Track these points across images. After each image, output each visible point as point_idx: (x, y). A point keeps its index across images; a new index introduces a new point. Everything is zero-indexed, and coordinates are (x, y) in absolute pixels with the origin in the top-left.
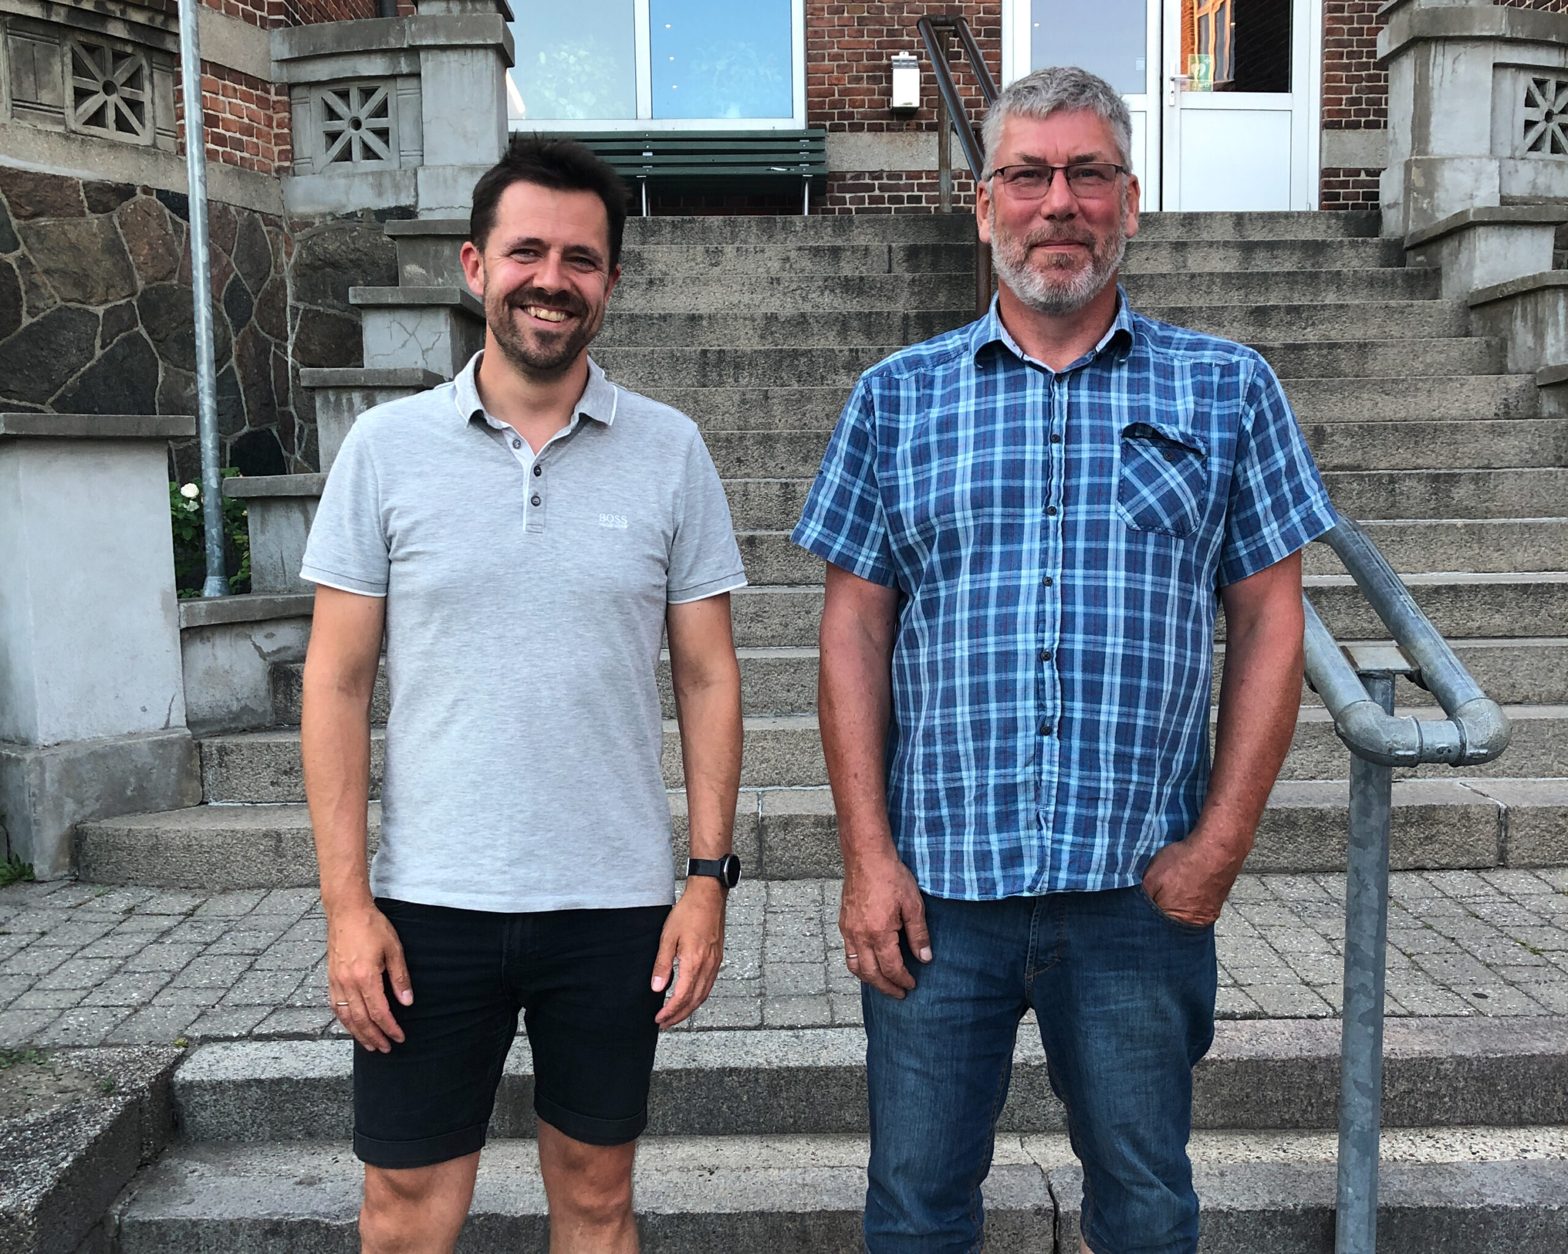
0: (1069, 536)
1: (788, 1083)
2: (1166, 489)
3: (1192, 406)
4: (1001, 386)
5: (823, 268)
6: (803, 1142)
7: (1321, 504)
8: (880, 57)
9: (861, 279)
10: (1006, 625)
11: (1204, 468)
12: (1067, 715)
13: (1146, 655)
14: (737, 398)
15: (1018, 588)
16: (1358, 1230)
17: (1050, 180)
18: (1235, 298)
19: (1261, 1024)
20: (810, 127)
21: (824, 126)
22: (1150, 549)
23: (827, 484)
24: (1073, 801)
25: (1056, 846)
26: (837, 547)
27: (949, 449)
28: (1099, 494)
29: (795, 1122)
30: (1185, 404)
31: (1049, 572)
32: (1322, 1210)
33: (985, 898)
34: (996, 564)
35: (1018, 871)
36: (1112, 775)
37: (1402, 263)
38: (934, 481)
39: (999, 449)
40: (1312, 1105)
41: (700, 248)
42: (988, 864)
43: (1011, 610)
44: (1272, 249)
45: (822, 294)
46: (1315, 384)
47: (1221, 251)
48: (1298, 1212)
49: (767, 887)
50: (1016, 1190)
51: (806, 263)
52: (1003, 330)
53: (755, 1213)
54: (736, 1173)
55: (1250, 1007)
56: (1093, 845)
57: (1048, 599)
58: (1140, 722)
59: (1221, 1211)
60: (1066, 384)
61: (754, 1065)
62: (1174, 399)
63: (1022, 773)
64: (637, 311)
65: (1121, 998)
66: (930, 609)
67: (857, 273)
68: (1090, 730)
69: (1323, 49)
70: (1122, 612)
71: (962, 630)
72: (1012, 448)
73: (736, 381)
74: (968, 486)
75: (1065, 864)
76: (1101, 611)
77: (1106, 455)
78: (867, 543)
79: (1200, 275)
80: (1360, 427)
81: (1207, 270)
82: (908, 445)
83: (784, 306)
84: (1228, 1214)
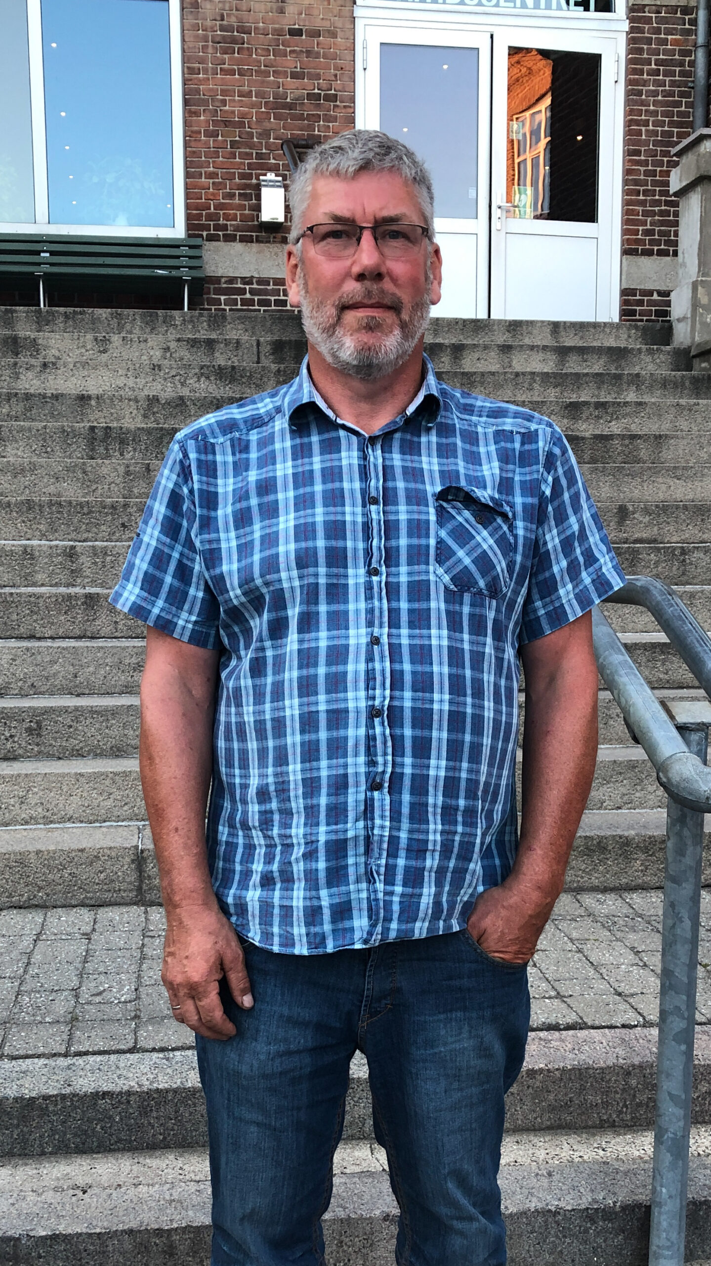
0: (393, 597)
1: (158, 1104)
2: (479, 551)
3: (497, 471)
4: (316, 448)
5: (200, 358)
6: (172, 1157)
7: (610, 565)
8: (250, 177)
9: (233, 368)
10: (337, 683)
11: (511, 531)
12: (398, 770)
13: (469, 710)
14: (121, 470)
15: (347, 647)
16: (671, 1225)
17: (359, 240)
18: (552, 394)
19: (582, 1034)
20: (189, 236)
21: (202, 236)
22: (466, 610)
23: (143, 547)
24: (402, 853)
25: (387, 898)
26: (156, 611)
27: (271, 511)
28: (418, 555)
29: (165, 1138)
30: (491, 469)
31: (376, 631)
32: (638, 1205)
33: (315, 952)
34: (323, 624)
35: (347, 924)
36: (440, 827)
37: (689, 368)
38: (257, 543)
39: (319, 510)
40: (627, 1107)
41: (90, 337)
42: (317, 919)
43: (341, 668)
44: (583, 354)
45: (199, 381)
46: (620, 469)
47: (540, 354)
48: (618, 1209)
49: (146, 912)
50: (366, 1197)
51: (184, 353)
52: (315, 392)
53: (124, 1232)
54: (108, 1191)
55: (572, 1018)
56: (421, 895)
57: (377, 657)
58: (464, 775)
59: (550, 1211)
60: (379, 446)
61: (125, 1088)
62: (481, 465)
63: (354, 828)
64: (32, 391)
65: (450, 1039)
66: (257, 668)
67: (230, 363)
68: (420, 785)
69: (623, 187)
70: (446, 670)
71: (291, 689)
72: (332, 509)
73: (122, 454)
74: (292, 546)
75: (395, 916)
76: (427, 669)
77: (423, 517)
78: (186, 607)
79: (524, 374)
80: (657, 506)
81: (528, 370)
82: (229, 510)
83: (165, 390)
84: (556, 1213)
